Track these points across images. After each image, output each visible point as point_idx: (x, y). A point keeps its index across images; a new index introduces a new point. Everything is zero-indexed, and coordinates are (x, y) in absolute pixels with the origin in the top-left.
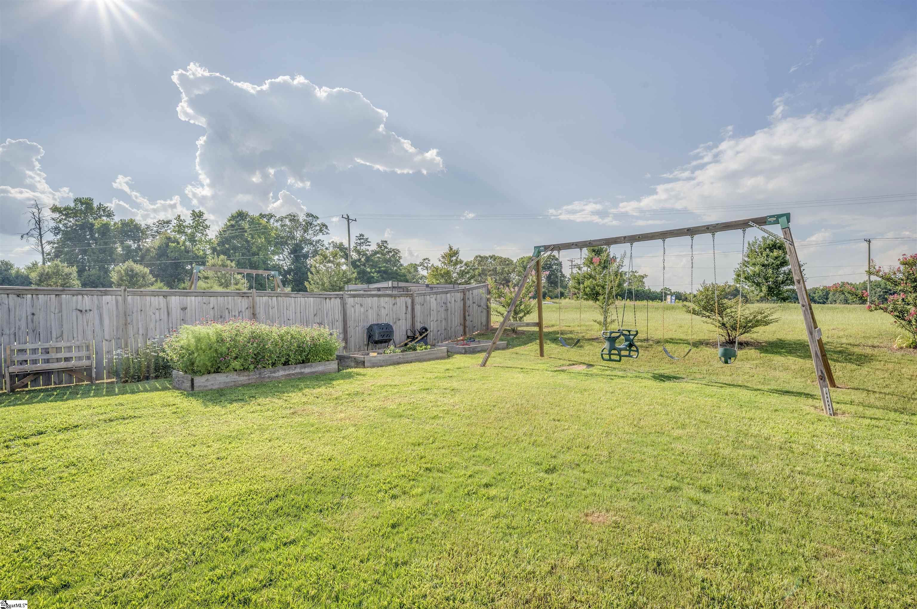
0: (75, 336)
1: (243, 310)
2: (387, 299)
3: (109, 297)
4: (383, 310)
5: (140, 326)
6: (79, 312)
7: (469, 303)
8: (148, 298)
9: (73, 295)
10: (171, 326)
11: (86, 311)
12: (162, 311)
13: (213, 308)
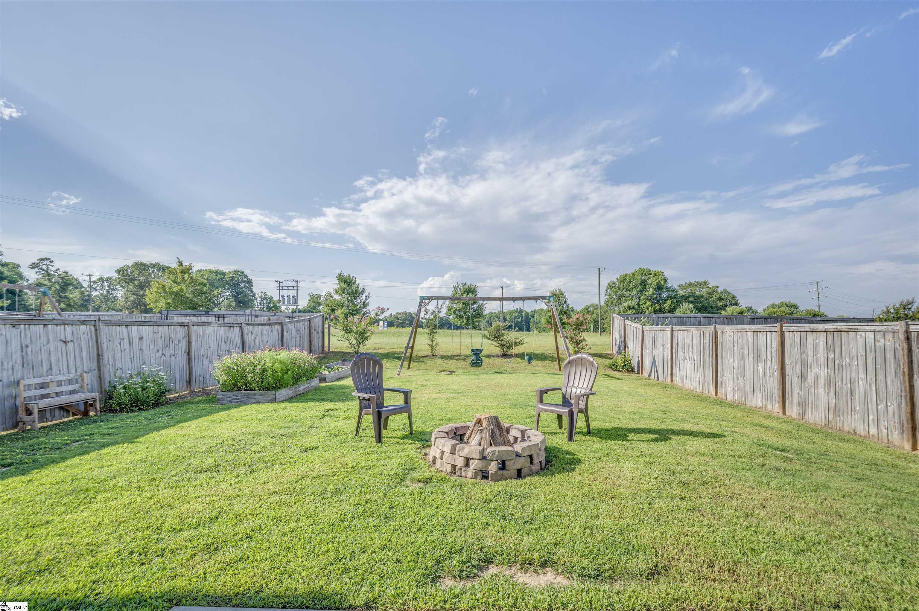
0: (61, 369)
1: (182, 339)
2: (267, 327)
3: (84, 327)
4: (264, 337)
5: (110, 356)
6: (62, 343)
7: (313, 330)
8: (114, 327)
9: (57, 325)
10: (132, 355)
11: (68, 342)
12: (125, 340)
13: (161, 337)
